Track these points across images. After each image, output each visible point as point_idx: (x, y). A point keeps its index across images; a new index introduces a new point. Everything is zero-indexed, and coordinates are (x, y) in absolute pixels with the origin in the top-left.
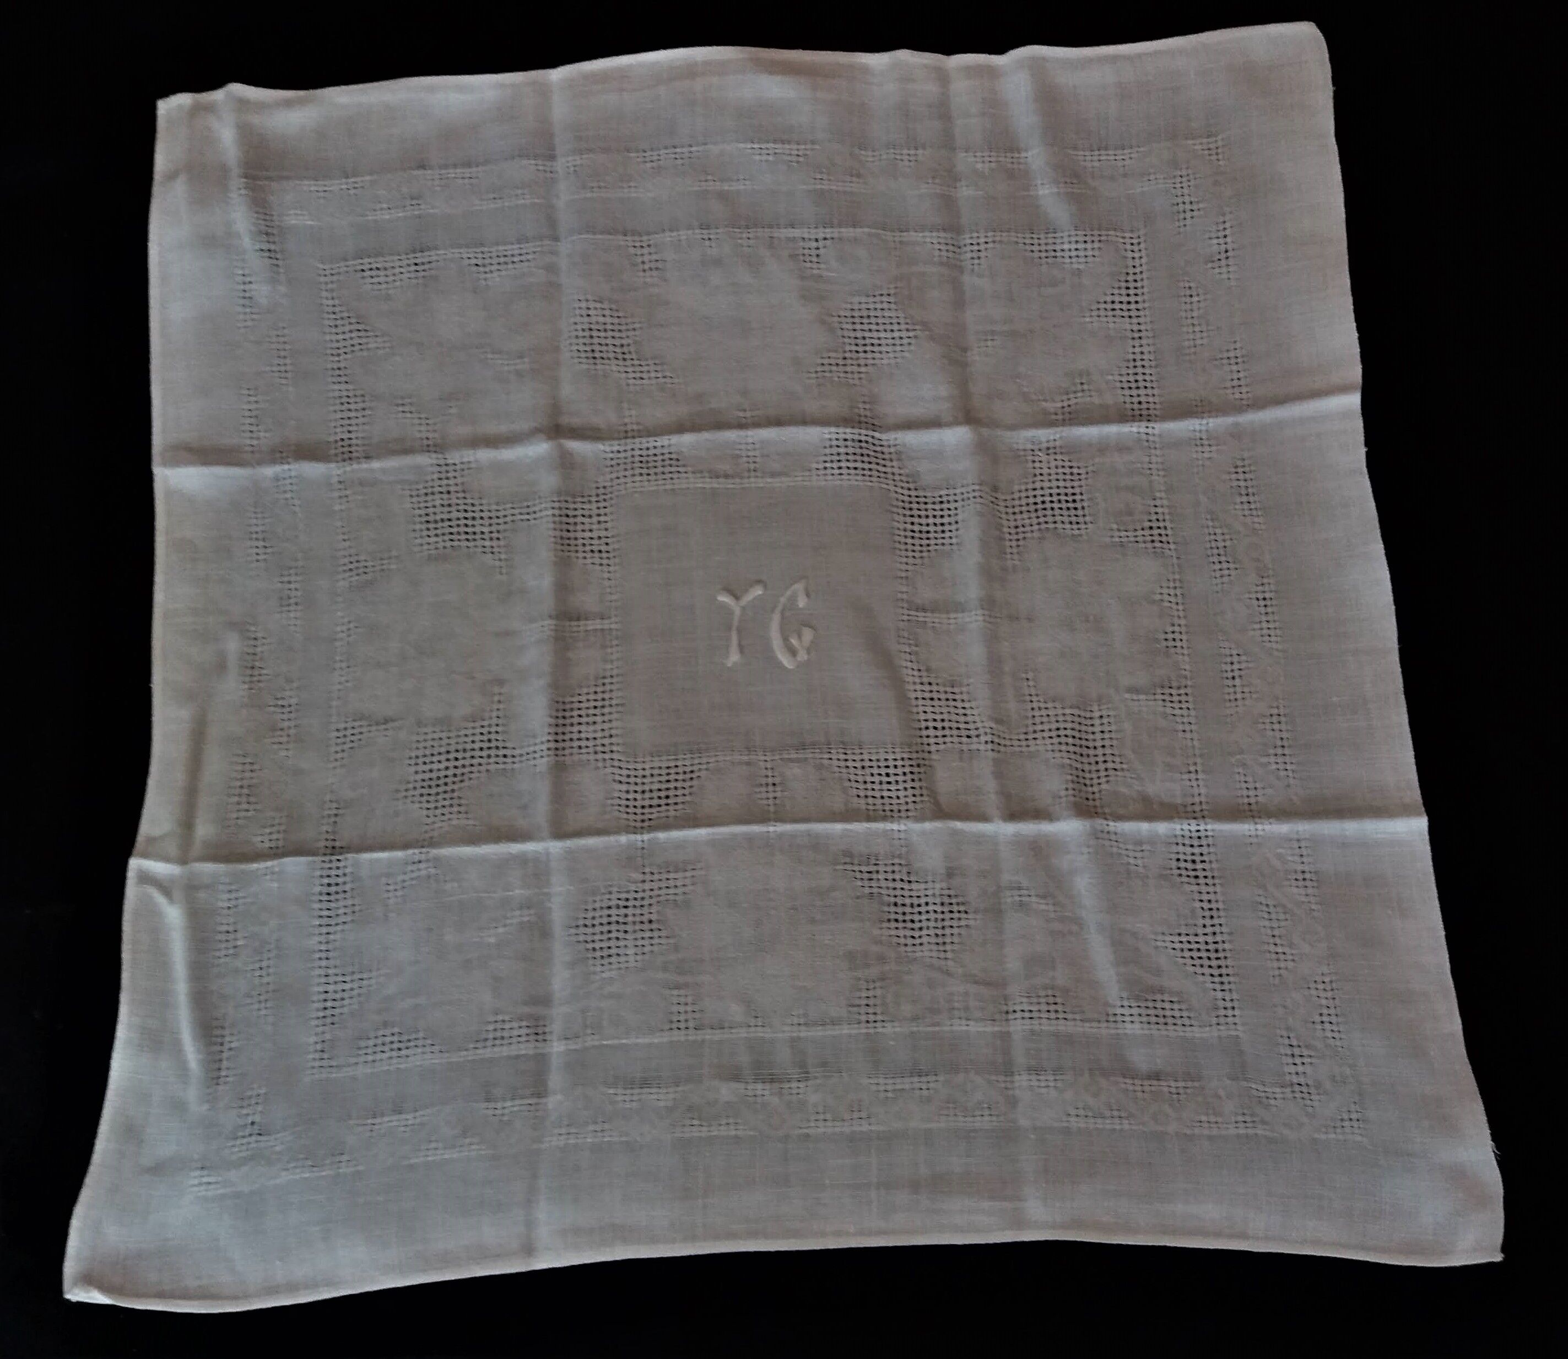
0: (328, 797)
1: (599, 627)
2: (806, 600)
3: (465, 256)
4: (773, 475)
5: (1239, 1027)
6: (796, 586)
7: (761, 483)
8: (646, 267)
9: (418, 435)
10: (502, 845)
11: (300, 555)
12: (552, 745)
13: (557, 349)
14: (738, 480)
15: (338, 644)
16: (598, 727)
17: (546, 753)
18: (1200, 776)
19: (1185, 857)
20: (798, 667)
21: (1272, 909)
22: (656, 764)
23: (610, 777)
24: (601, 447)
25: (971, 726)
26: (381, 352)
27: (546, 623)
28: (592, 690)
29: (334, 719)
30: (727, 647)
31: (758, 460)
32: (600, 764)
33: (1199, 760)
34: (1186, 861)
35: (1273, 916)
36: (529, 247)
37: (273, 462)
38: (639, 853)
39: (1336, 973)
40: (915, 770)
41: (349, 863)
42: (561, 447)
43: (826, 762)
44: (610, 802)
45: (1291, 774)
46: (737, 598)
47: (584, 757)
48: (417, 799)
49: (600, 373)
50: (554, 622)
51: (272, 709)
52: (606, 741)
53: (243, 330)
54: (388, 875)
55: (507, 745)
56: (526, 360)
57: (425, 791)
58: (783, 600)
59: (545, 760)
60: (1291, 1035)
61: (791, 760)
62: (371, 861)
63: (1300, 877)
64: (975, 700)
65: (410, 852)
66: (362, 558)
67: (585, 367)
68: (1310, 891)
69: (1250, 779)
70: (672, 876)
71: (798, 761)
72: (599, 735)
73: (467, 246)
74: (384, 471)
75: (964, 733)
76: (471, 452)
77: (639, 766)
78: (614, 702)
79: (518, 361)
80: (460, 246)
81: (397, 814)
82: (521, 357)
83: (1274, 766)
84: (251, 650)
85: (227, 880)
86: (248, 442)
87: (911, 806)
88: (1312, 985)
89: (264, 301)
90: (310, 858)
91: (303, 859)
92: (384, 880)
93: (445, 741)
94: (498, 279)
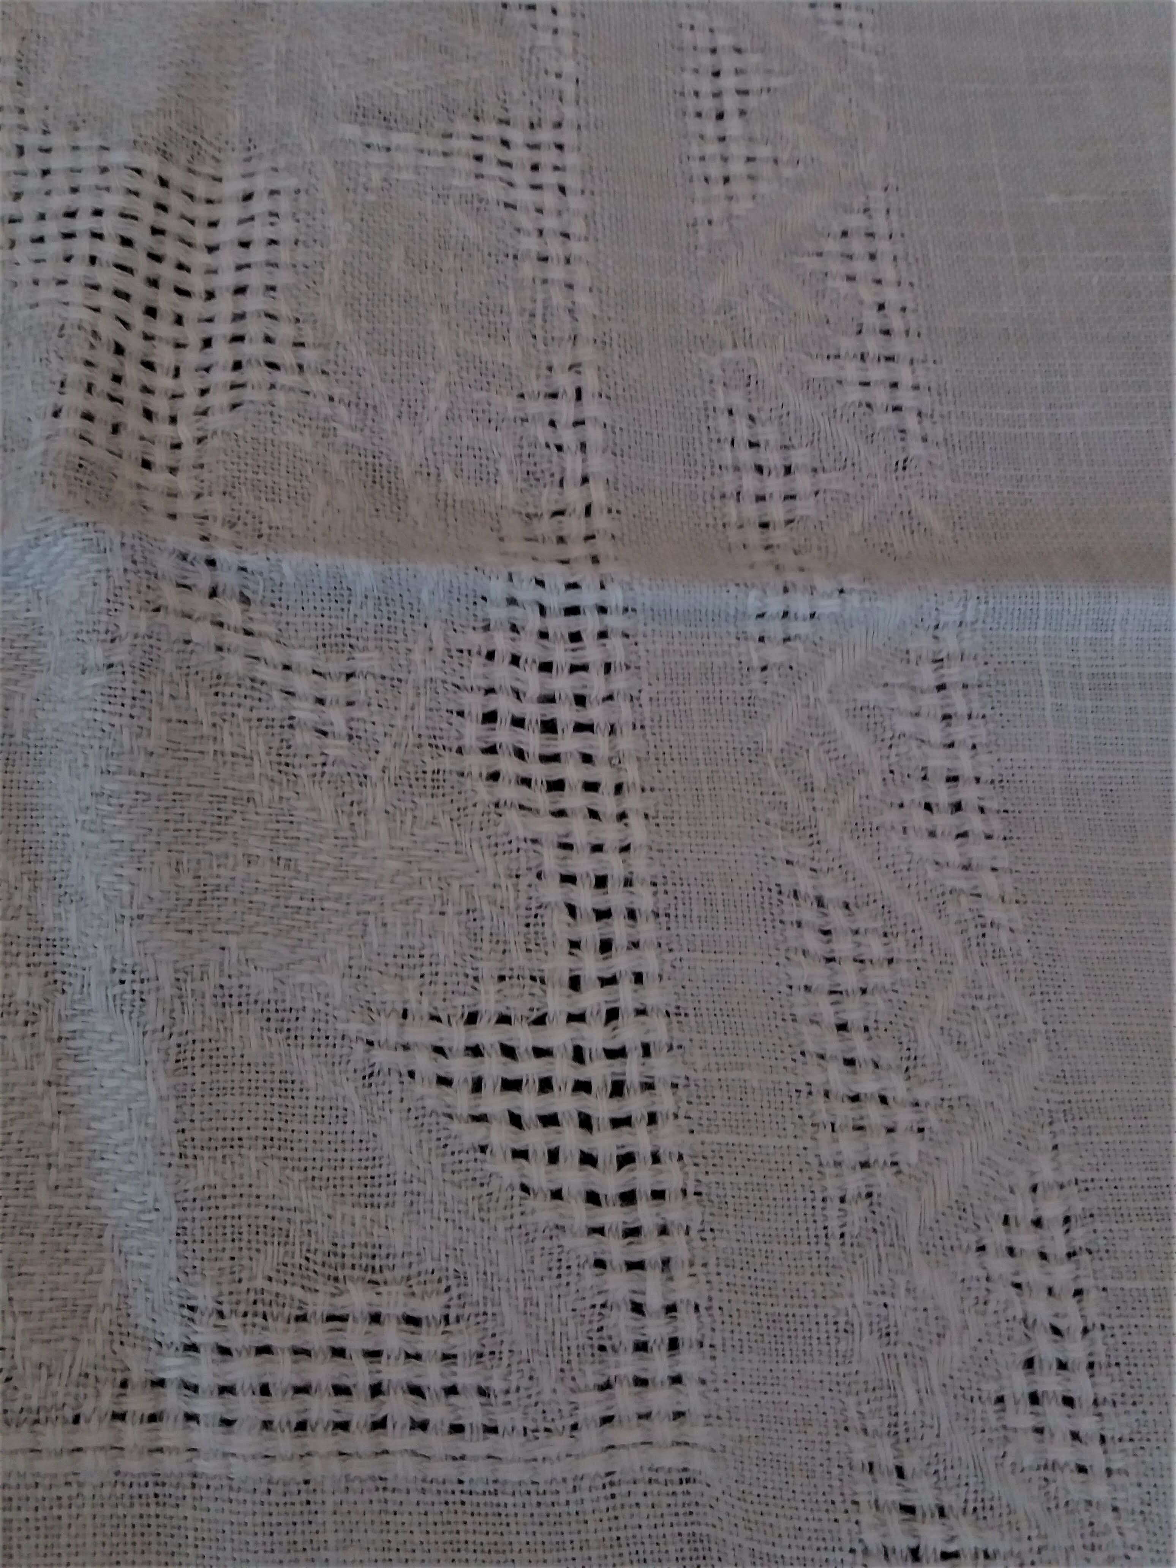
5: (698, 1433)
18: (592, 408)
19: (517, 709)
21: (837, 918)
33: (587, 353)
34: (518, 722)
35: (843, 947)
39: (1083, 1186)
45: (911, 422)
60: (910, 1464)
63: (942, 795)
68: (978, 851)
69: (768, 433)
83: (856, 395)
88: (997, 1237)
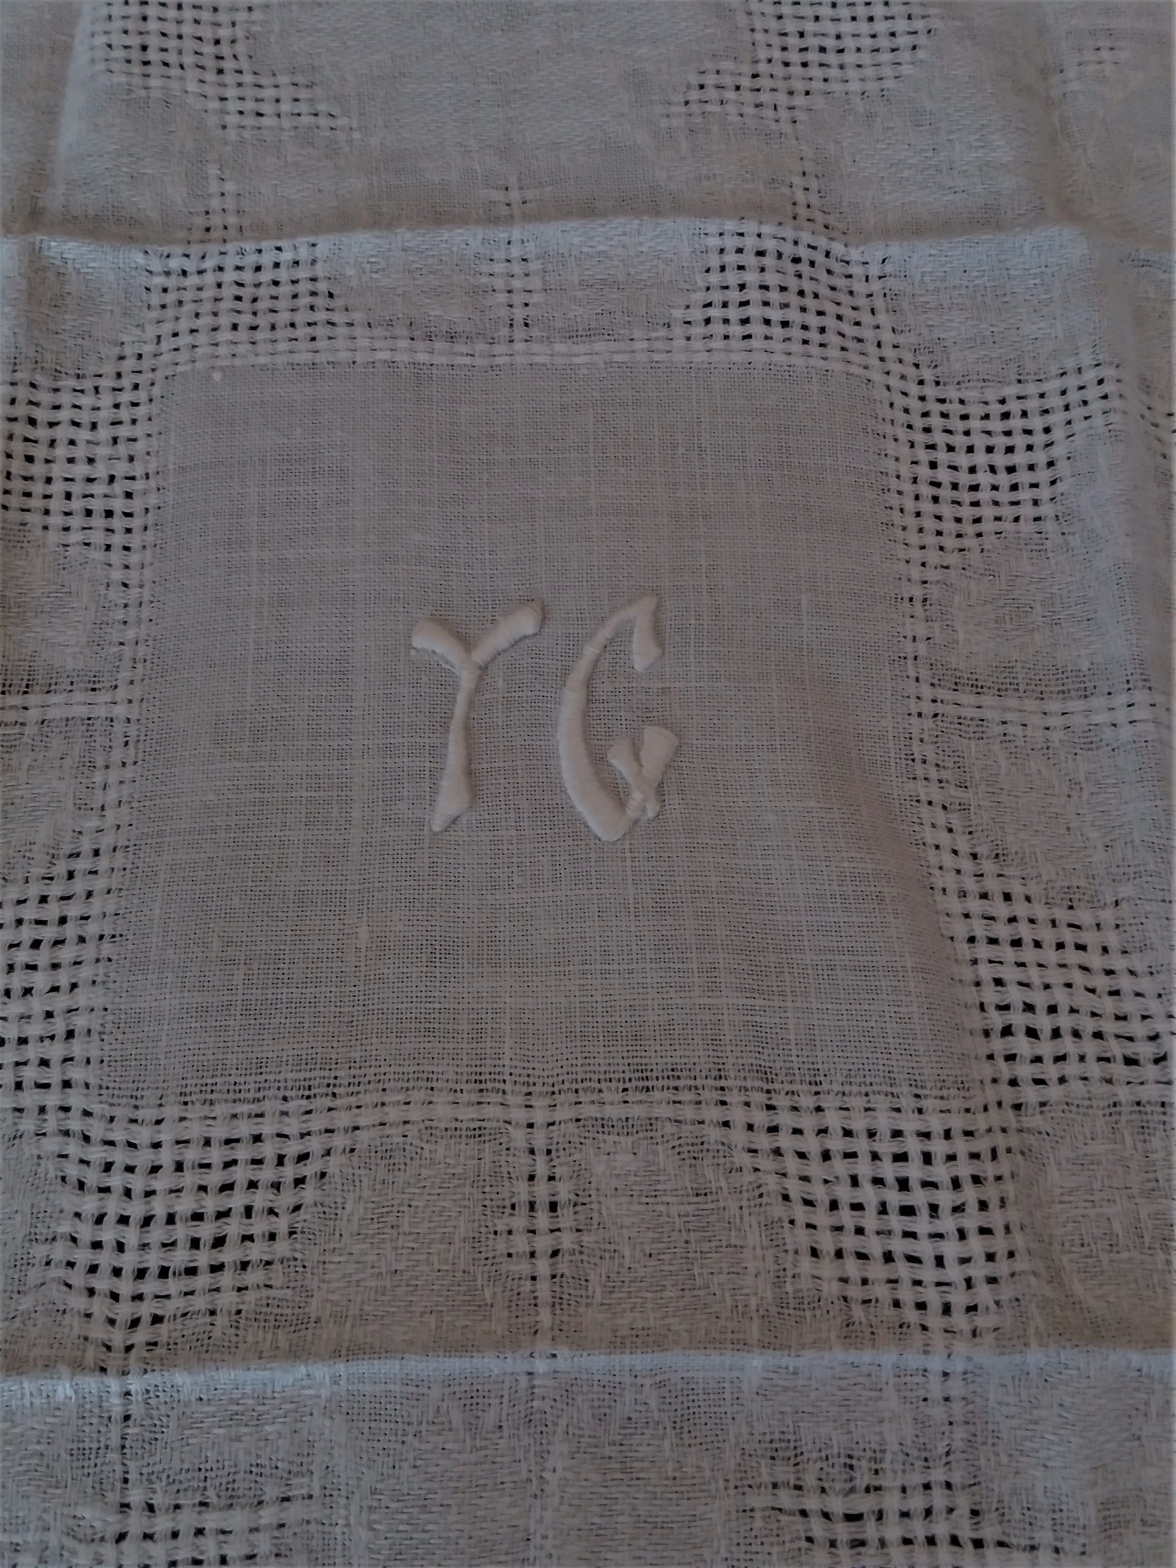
1: (79, 711)
2: (655, 651)
4: (571, 335)
6: (631, 612)
7: (541, 354)
14: (480, 347)
16: (37, 1005)
20: (630, 833)
22: (195, 1130)
23: (51, 1168)
24: (138, 257)
25: (1136, 1028)
28: (34, 891)
30: (435, 775)
31: (536, 298)
32: (29, 1124)
38: (115, 1433)
40: (989, 1169)
42: (35, 253)
43: (714, 1134)
44: (40, 1251)
46: (467, 642)
49: (155, 94)
52: (55, 1051)
58: (590, 651)
61: (604, 1125)
64: (1143, 949)
67: (119, 79)
70: (211, 1521)
71: (627, 1125)
72: (35, 1029)
75: (1116, 1049)
77: (143, 1135)
78: (92, 929)
87: (983, 1294)
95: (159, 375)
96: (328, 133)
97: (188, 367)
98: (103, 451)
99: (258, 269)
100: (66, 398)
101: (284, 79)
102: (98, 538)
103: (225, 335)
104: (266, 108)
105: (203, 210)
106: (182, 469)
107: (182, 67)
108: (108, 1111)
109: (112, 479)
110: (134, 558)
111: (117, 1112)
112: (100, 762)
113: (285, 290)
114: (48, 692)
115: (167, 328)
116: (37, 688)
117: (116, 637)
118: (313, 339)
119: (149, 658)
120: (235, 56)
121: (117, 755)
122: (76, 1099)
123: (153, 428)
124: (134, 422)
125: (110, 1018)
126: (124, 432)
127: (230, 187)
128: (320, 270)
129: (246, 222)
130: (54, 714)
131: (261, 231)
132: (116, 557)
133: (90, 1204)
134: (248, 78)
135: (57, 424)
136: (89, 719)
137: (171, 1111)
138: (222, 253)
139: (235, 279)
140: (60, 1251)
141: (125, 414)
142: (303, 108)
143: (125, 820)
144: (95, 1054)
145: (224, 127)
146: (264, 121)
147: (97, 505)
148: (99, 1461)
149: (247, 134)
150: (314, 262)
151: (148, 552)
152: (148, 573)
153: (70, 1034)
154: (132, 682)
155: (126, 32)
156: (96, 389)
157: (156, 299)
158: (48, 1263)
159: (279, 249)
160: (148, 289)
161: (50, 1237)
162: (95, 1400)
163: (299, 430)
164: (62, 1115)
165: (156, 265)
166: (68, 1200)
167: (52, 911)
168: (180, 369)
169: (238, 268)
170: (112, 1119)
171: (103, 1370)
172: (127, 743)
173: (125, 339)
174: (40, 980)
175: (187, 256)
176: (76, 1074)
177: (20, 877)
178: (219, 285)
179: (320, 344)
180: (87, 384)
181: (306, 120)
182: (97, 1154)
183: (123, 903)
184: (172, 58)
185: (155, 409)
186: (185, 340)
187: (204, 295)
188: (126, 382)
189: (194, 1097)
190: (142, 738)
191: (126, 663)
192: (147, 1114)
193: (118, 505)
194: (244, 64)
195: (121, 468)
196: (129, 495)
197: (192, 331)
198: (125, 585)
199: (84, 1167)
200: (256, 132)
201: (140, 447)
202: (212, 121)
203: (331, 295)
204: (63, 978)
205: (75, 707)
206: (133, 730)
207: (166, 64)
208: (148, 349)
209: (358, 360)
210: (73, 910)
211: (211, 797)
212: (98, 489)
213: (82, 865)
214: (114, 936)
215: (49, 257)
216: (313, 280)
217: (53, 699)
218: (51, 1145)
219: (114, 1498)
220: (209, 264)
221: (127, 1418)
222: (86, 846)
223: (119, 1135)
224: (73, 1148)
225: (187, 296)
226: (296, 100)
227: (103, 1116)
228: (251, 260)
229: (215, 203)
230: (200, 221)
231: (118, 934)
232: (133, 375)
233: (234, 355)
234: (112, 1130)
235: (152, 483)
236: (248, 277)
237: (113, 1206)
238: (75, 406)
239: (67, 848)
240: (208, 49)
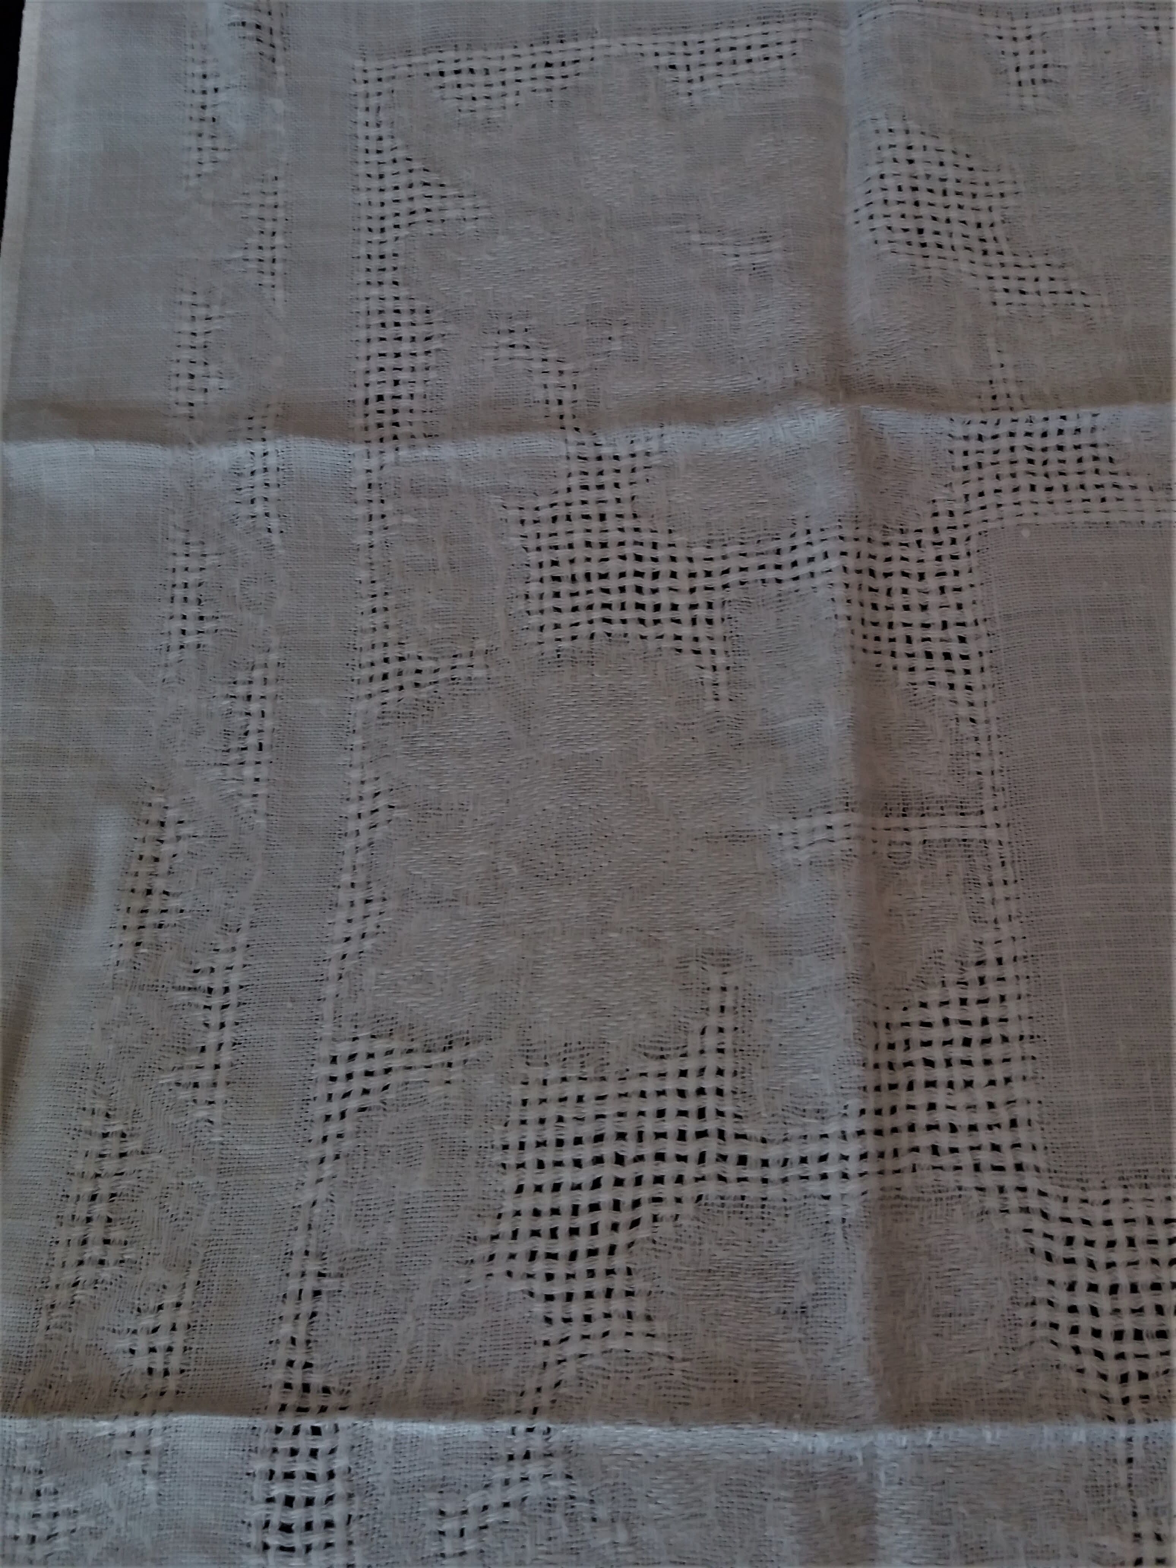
0: (298, 1243)
1: (953, 833)
3: (648, 49)
8: (1024, 76)
9: (540, 395)
10: (747, 1428)
11: (275, 641)
12: (871, 1144)
13: (838, 228)
15: (349, 844)
16: (980, 1096)
17: (853, 1167)
22: (1138, 1211)
23: (1020, 1241)
24: (943, 424)
26: (470, 226)
27: (835, 819)
28: (953, 994)
29: (327, 1029)
32: (992, 1202)
36: (785, 31)
37: (231, 437)
38: (1122, 1473)
41: (342, 1441)
42: (860, 420)
44: (1026, 1312)
47: (948, 1178)
48: (520, 1266)
49: (935, 273)
50: (855, 818)
51: (184, 996)
52: (1004, 1138)
53: (193, 182)
54: (442, 1487)
55: (747, 1129)
56: (776, 245)
57: (542, 1245)
59: (853, 1187)
62: (398, 1441)
65: (503, 1425)
66: (410, 650)
67: (903, 260)
72: (982, 1118)
73: (655, 31)
74: (464, 465)
76: (655, 431)
77: (1098, 1214)
78: (1012, 1030)
79: (758, 248)
80: (639, 31)
81: (467, 1305)
82: (766, 239)
84: (148, 851)
85: (32, 1463)
86: (182, 397)
89: (239, 127)
90: (244, 1422)
91: (226, 1423)
92: (432, 1501)
93: (589, 1109)
94: (716, 93)
95: (974, 531)
96: (1083, 310)
97: (998, 524)
98: (933, 599)
99: (1044, 435)
100: (895, 551)
101: (1039, 260)
102: (942, 677)
103: (1024, 495)
104: (1029, 286)
105: (988, 379)
106: (1008, 617)
107: (953, 248)
108: (1062, 1192)
109: (945, 625)
110: (977, 697)
111: (1070, 1193)
112: (984, 879)
113: (1070, 455)
114: (923, 815)
115: (972, 488)
116: (914, 812)
117: (973, 767)
118: (1103, 500)
119: (1006, 786)
120: (995, 239)
121: (998, 874)
122: (1031, 1181)
123: (975, 578)
124: (956, 573)
125: (1045, 1109)
126: (949, 582)
127: (1007, 359)
128: (1100, 437)
129: (1026, 391)
130: (935, 835)
131: (1042, 400)
132: (960, 694)
133: (1061, 1273)
134: (1008, 259)
135: (890, 574)
136: (965, 840)
137: (1116, 1194)
138: (1014, 421)
139: (1026, 444)
140: (1043, 1314)
141: (948, 565)
142: (1060, 286)
143: (1018, 933)
144: (1039, 1141)
145: (995, 303)
146: (1027, 298)
147: (937, 648)
148: (1111, 1497)
149: (1014, 309)
150: (1093, 429)
151: (989, 691)
152: (992, 711)
153: (1013, 1123)
154: (996, 809)
155: (903, 216)
156: (919, 542)
157: (959, 461)
158: (1034, 1324)
159: (1064, 418)
160: (951, 452)
161: (1030, 1301)
162: (1102, 1444)
163: (1105, 584)
164: (1020, 1194)
165: (959, 431)
166: (1043, 1270)
167: (975, 1013)
168: (990, 525)
169: (1028, 434)
170: (1065, 1199)
171: (1111, 1419)
172: (1003, 863)
173: (936, 498)
174: (979, 1074)
175: (984, 423)
176: (1027, 1158)
177: (938, 980)
178: (1012, 449)
179: (1109, 505)
180: (912, 538)
181: (1063, 298)
182: (1058, 1230)
183: (1035, 1008)
184: (944, 240)
185: (974, 560)
186: (990, 499)
187: (1000, 457)
188: (945, 536)
189: (1132, 1181)
190: (1017, 859)
191: (987, 791)
192: (1096, 1195)
193: (955, 648)
194: (1005, 247)
195: (952, 615)
196: (962, 640)
197: (997, 491)
198: (972, 720)
199: (1048, 1240)
200: (1021, 308)
201: (965, 597)
202: (985, 297)
203: (1111, 460)
204: (998, 1072)
205: (949, 829)
206: (1006, 851)
207: (940, 246)
208: (958, 507)
209: (1146, 519)
210: (993, 1012)
211: (1088, 914)
212: (935, 633)
213: (990, 971)
214: (1032, 1037)
215: (869, 424)
216: (1094, 446)
217: (929, 821)
218: (1016, 1220)
219: (1128, 1528)
220: (1003, 429)
221: (1130, 1460)
222: (990, 955)
223: (1074, 1213)
224: (1037, 1223)
225: (987, 458)
226: (1052, 279)
227: (1058, 1196)
228: (1038, 427)
229: (997, 374)
230: (986, 390)
231: (1035, 1034)
232: (949, 531)
233: (1036, 514)
234: (1067, 1208)
235: (982, 628)
236: (1037, 442)
237: (1082, 1275)
238: (903, 559)
239: (973, 957)
240: (973, 232)
